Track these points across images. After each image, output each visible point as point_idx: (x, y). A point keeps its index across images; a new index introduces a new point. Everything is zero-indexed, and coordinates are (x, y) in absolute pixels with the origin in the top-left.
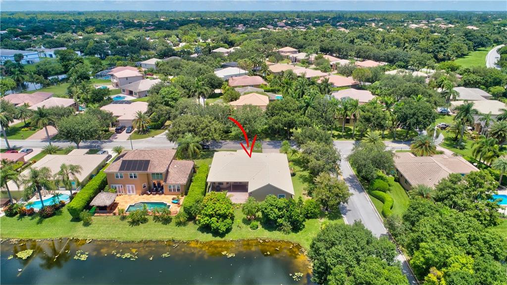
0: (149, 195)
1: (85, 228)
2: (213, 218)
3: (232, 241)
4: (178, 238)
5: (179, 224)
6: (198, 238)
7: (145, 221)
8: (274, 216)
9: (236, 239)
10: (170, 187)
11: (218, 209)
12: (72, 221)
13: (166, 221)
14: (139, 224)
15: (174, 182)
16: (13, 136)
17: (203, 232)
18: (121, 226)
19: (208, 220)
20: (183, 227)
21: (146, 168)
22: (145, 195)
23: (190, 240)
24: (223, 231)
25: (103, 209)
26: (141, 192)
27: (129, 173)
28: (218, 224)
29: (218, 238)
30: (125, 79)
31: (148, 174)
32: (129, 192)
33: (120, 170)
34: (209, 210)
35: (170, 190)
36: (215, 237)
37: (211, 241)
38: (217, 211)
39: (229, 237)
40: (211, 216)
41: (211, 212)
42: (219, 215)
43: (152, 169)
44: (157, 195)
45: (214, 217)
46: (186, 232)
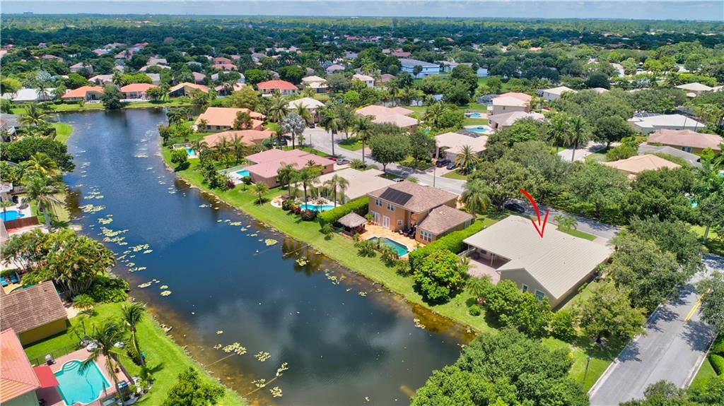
0: (401, 234)
1: (325, 241)
2: (426, 278)
3: (437, 314)
4: (388, 285)
5: (400, 272)
6: (406, 295)
7: (373, 255)
8: (496, 307)
9: (443, 315)
10: (422, 233)
11: (434, 269)
12: (320, 231)
13: (390, 264)
14: (364, 256)
15: (426, 229)
16: (348, 146)
17: (415, 291)
18: (351, 251)
19: (421, 278)
20: (401, 277)
21: (403, 203)
22: (397, 233)
23: (398, 292)
24: (432, 298)
25: (349, 230)
26: (394, 228)
27: (387, 202)
28: (430, 287)
29: (426, 305)
30: (502, 108)
31: (406, 212)
32: (385, 224)
33: (381, 197)
34: (426, 267)
35: (422, 237)
36: (424, 301)
37: (416, 304)
38: (434, 271)
39: (438, 309)
40: (426, 274)
41: (427, 270)
42: (434, 277)
43: (409, 206)
44: (408, 238)
45: (429, 277)
46: (400, 284)
